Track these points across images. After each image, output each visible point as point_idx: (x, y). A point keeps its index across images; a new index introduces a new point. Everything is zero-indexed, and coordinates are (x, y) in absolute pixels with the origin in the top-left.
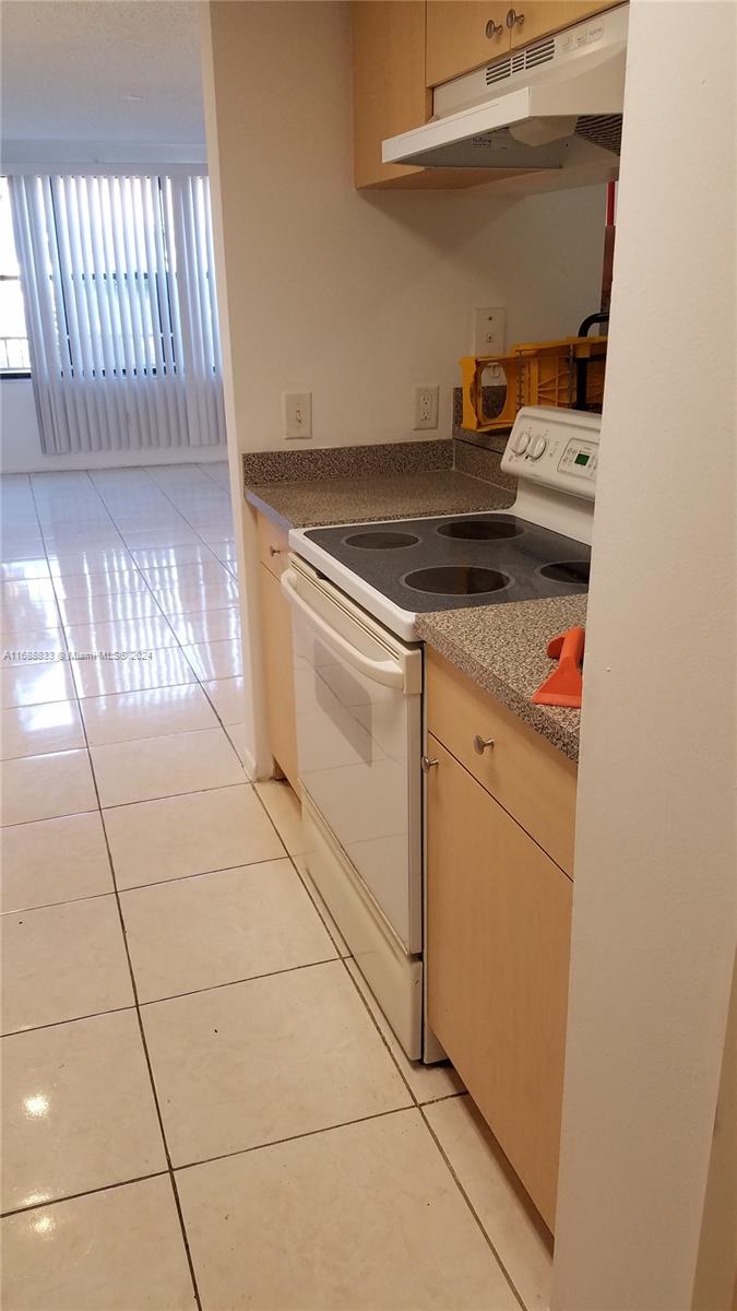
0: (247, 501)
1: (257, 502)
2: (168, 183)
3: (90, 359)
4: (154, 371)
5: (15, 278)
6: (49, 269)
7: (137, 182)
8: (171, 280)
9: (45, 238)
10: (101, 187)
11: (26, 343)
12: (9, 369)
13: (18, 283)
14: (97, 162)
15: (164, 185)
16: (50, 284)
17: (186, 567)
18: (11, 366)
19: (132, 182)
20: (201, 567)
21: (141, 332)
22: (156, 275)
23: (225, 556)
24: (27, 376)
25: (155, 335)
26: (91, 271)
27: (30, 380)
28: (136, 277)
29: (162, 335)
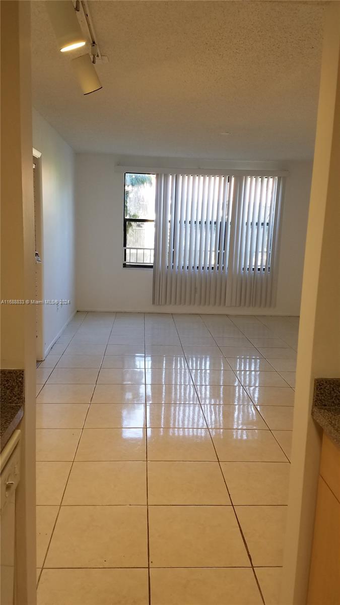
0: (314, 420)
1: (323, 422)
2: (233, 179)
3: (183, 261)
4: (213, 268)
5: (153, 221)
6: (169, 217)
7: (218, 178)
8: (228, 226)
9: (169, 202)
10: (200, 180)
11: (153, 252)
12: (143, 263)
13: (153, 223)
14: (199, 168)
15: (231, 180)
16: (169, 224)
17: (214, 369)
18: (145, 262)
19: (215, 179)
20: (222, 371)
21: (209, 249)
22: (221, 223)
23: (236, 367)
24: (151, 267)
25: (215, 251)
26: (189, 219)
27: (152, 269)
28: (210, 224)
29: (219, 251)
